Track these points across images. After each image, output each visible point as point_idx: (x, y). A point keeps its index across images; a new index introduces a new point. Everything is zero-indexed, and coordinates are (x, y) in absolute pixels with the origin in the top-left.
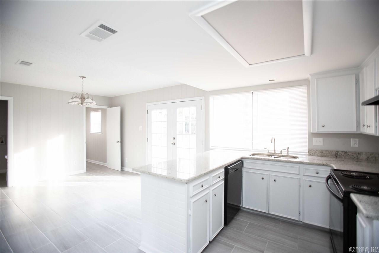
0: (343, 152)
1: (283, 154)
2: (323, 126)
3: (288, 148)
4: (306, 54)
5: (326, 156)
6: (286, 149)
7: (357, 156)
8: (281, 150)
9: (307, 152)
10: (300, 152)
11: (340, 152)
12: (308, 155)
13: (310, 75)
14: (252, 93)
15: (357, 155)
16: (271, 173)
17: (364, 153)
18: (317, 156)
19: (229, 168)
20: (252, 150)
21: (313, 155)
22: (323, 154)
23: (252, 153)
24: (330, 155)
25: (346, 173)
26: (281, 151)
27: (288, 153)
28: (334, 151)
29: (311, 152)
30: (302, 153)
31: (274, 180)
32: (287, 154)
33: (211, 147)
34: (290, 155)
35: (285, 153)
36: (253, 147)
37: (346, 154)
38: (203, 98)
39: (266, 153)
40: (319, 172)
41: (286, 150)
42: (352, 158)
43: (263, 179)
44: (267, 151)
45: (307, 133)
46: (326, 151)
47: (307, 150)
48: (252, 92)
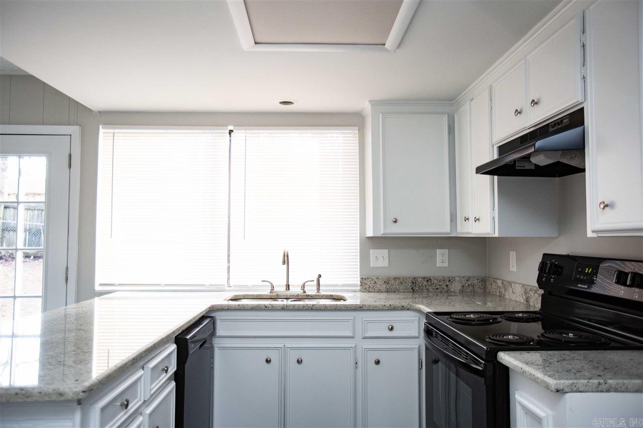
0: (424, 278)
1: (308, 293)
2: (395, 222)
3: (320, 276)
4: (388, 45)
5: (395, 291)
6: (315, 278)
7: (447, 286)
8: (301, 284)
9: (359, 283)
10: (343, 286)
11: (420, 280)
12: (361, 291)
13: (370, 101)
14: (231, 132)
15: (448, 283)
16: (290, 343)
17: (457, 279)
18: (378, 292)
19: (188, 338)
20: (226, 288)
21: (371, 290)
22: (391, 285)
23: (232, 295)
24: (401, 287)
25: (457, 317)
26: (303, 286)
27: (318, 289)
28: (409, 278)
29: (367, 284)
30: (347, 287)
31: (298, 361)
32: (316, 292)
33: (98, 288)
34: (322, 293)
35: (311, 290)
36: (229, 279)
37: (429, 283)
38: (74, 130)
39: (266, 292)
40: (394, 325)
41: (315, 283)
42: (439, 290)
43: (268, 361)
44: (270, 289)
45: (358, 238)
46: (395, 279)
47: (359, 279)
48: (231, 128)
